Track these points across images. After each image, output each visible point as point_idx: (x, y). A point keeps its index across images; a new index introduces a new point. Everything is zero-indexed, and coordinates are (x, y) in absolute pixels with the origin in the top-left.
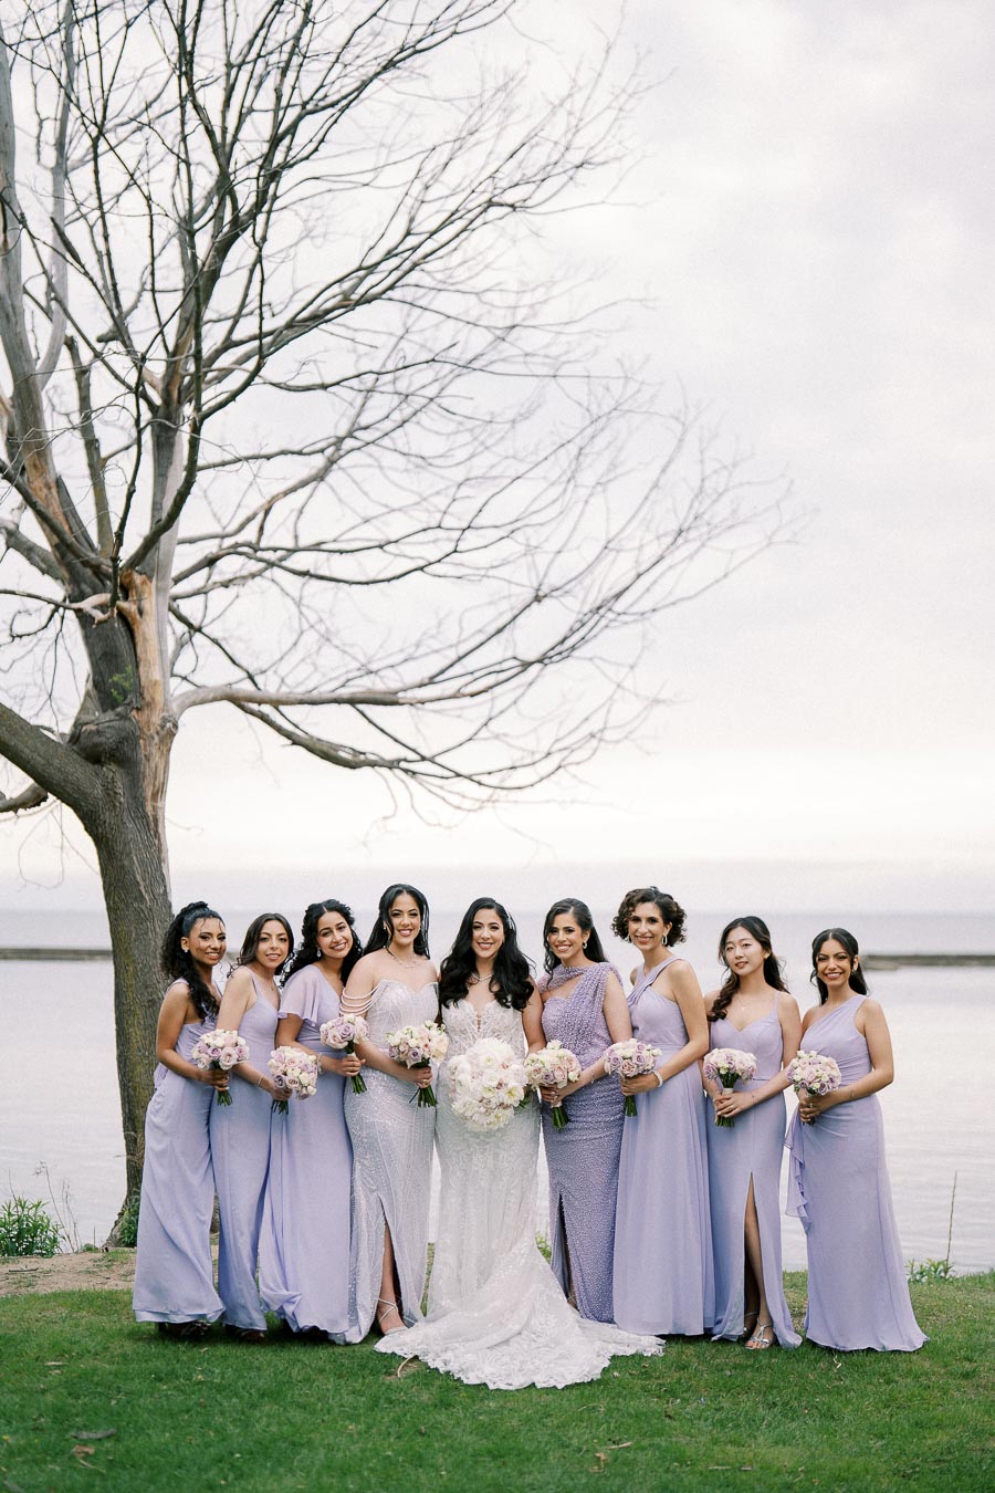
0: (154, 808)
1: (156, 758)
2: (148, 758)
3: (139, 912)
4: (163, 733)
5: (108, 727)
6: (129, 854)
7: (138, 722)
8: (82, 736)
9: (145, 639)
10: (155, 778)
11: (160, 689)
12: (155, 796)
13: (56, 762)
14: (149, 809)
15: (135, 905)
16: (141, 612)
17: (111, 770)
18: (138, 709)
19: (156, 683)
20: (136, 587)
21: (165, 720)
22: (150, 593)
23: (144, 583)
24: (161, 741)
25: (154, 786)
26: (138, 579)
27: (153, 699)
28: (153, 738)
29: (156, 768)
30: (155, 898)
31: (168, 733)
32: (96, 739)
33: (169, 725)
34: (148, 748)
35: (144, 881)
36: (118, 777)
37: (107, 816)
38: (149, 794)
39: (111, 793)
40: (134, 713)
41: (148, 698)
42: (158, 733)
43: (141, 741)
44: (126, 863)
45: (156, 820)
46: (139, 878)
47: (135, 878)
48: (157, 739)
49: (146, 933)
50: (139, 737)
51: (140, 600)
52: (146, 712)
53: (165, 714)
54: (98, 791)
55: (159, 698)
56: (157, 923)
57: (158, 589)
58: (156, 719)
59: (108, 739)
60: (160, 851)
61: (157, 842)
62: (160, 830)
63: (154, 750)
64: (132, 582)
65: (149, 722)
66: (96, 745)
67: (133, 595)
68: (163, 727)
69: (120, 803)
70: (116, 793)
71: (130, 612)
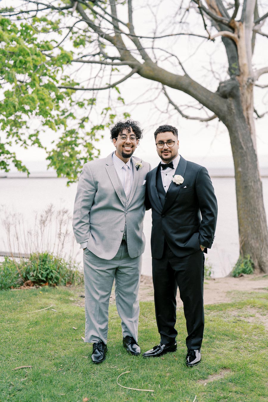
0: (248, 114)
1: (247, 94)
2: (243, 94)
3: (241, 153)
4: (248, 84)
5: (229, 84)
6: (237, 132)
7: (238, 81)
8: (221, 88)
9: (241, 48)
10: (247, 101)
11: (247, 67)
12: (247, 109)
13: (210, 99)
14: (245, 114)
15: (240, 151)
16: (239, 37)
17: (230, 100)
18: (239, 76)
19: (244, 65)
20: (237, 27)
21: (249, 79)
22: (243, 29)
23: (240, 25)
24: (248, 87)
25: (246, 105)
26: (237, 24)
27: (244, 71)
28: (244, 86)
29: (247, 98)
30: (247, 148)
31: (250, 85)
32: (225, 89)
33: (250, 81)
34: (243, 91)
35: (243, 141)
36: (232, 102)
37: (229, 118)
38: (244, 108)
39: (230, 109)
40: (237, 78)
41: (242, 70)
42: (246, 84)
43: (240, 88)
44: (236, 135)
45: (248, 118)
46: (241, 140)
47: (239, 141)
48: (246, 87)
49: (244, 161)
50: (239, 86)
51: (238, 32)
52: (242, 76)
53: (250, 77)
54: (225, 109)
55: (247, 70)
56: (249, 157)
57: (246, 27)
58: (245, 79)
59: (228, 89)
60: (250, 130)
61: (249, 126)
62: (251, 122)
63: (245, 91)
64: (235, 25)
65: (242, 81)
66: (224, 91)
67: (236, 30)
68: (248, 81)
69: (234, 113)
70: (232, 109)
71: (235, 38)
